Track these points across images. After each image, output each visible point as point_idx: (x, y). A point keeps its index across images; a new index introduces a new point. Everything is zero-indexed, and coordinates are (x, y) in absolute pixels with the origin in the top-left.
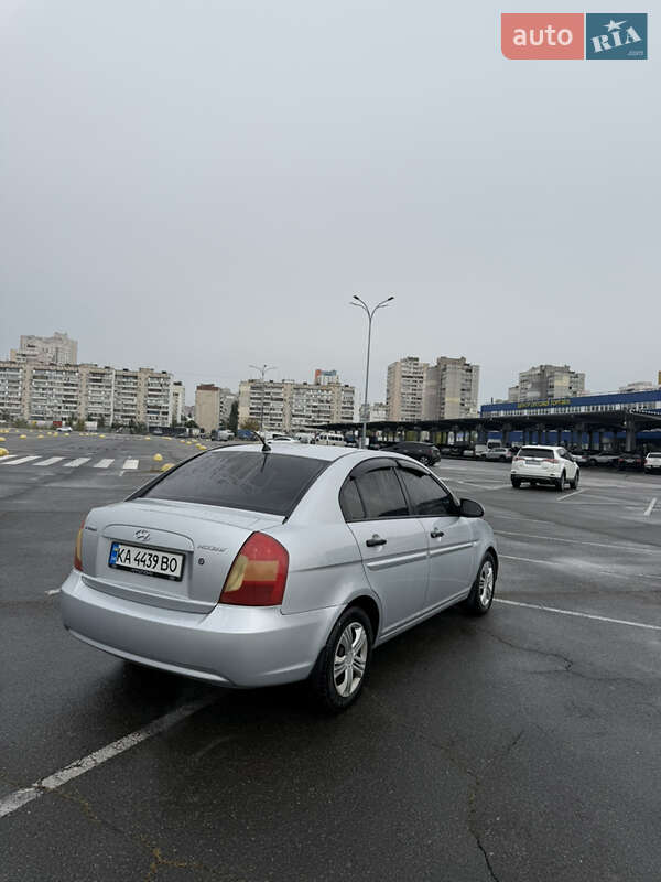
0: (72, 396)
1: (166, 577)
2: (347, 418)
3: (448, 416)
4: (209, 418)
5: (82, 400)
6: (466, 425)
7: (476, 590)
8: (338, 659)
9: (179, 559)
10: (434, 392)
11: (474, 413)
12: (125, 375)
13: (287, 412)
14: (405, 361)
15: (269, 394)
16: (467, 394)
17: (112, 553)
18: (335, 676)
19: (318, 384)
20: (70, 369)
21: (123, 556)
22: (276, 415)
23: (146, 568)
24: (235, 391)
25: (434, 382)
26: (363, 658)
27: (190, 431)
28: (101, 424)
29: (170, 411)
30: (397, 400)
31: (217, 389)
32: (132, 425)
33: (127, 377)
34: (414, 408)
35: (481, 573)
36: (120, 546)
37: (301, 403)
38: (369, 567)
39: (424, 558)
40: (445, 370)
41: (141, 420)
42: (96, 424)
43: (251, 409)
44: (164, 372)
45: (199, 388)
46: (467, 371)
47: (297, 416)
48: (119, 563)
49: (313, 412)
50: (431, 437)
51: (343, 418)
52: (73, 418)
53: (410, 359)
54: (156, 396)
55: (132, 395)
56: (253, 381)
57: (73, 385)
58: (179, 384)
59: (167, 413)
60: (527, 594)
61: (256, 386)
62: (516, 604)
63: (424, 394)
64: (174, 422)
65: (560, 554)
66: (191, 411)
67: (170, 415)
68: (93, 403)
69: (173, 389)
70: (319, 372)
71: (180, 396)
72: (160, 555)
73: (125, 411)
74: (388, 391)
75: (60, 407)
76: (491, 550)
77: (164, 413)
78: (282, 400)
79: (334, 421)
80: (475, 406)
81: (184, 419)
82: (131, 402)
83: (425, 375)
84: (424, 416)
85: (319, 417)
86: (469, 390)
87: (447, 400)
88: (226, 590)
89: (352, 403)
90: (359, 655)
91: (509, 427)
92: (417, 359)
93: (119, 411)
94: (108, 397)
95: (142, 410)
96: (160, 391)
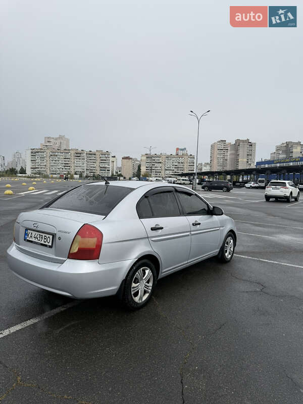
0: (68, 164)
1: (46, 246)
2: (191, 170)
3: (240, 167)
4: (128, 171)
5: (72, 165)
6: (248, 172)
8: (134, 285)
9: (51, 237)
10: (233, 156)
11: (253, 166)
12: (90, 154)
13: (163, 168)
14: (219, 142)
15: (154, 160)
16: (250, 157)
17: (26, 234)
18: (132, 293)
19: (178, 155)
20: (66, 151)
21: (30, 235)
22: (158, 170)
23: (38, 241)
24: (139, 159)
25: (233, 152)
26: (151, 284)
27: (119, 178)
28: (81, 176)
29: (110, 169)
30: (215, 161)
31: (131, 159)
32: (94, 176)
33: (91, 154)
34: (223, 165)
36: (29, 231)
37: (169, 164)
38: (152, 240)
39: (188, 235)
40: (239, 145)
41: (98, 173)
42: (78, 176)
43: (147, 167)
44: (107, 152)
45: (123, 158)
46: (250, 145)
47: (168, 170)
48: (28, 239)
49: (175, 168)
50: (231, 178)
51: (189, 170)
52: (69, 174)
53: (222, 141)
54: (103, 163)
55: (94, 162)
56: (147, 154)
57: (68, 159)
58: (114, 157)
59: (109, 170)
60: (253, 252)
61: (149, 157)
63: (228, 158)
64: (113, 174)
66: (120, 170)
67: (110, 172)
68: (77, 166)
69: (111, 159)
70: (178, 149)
71: (115, 163)
72: (44, 235)
73: (91, 170)
74: (211, 157)
75: (63, 169)
76: (232, 231)
77: (108, 170)
78: (160, 163)
79: (185, 172)
80: (253, 162)
81: (117, 173)
82: (93, 166)
83: (229, 148)
84: (228, 168)
85: (178, 170)
86: (251, 155)
87: (239, 160)
88: (71, 252)
89: (194, 163)
90: (148, 282)
91: (269, 172)
92: (225, 141)
93: (88, 170)
94: (83, 164)
95: (98, 169)
96: (105, 160)
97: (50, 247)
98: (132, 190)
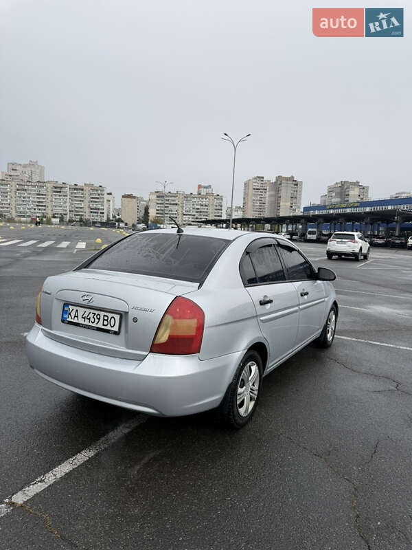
0: (42, 202)
1: (107, 331)
2: (218, 216)
3: (282, 214)
4: (131, 216)
5: (49, 204)
6: (294, 220)
7: (325, 331)
8: (240, 390)
9: (117, 317)
10: (273, 199)
11: (299, 212)
12: (76, 188)
13: (180, 212)
14: (255, 178)
15: (168, 200)
16: (294, 200)
17: (64, 312)
18: (238, 403)
19: (200, 194)
20: (40, 184)
21: (73, 314)
22: (173, 214)
23: (91, 324)
24: (146, 199)
25: (273, 193)
26: (256, 387)
27: (119, 225)
28: (62, 220)
29: (105, 211)
30: (250, 204)
31: (135, 197)
32: (81, 220)
33: (77, 189)
34: (261, 210)
35: (329, 320)
36: (70, 307)
37: (188, 207)
39: (296, 311)
40: (280, 184)
41: (87, 217)
42: (58, 220)
43: (157, 210)
44: (101, 186)
45: (123, 197)
46: (295, 185)
47: (186, 215)
48: (70, 319)
49: (196, 212)
50: (271, 227)
51: (216, 216)
52: (44, 216)
53: (259, 177)
54: (96, 202)
55: (80, 201)
56: (157, 192)
57: (42, 195)
58: (110, 194)
59: (103, 213)
61: (160, 195)
62: (349, 338)
63: (267, 200)
64: (108, 218)
65: (370, 303)
66: (119, 212)
67: (105, 215)
68: (56, 206)
69: (106, 197)
70: (200, 187)
71: (111, 201)
72: (102, 314)
73: (76, 211)
74: (244, 198)
75: (35, 209)
77: (101, 213)
78: (176, 204)
79: (211, 218)
80: (299, 207)
81: (114, 217)
82: (80, 206)
83: (268, 188)
84: (267, 215)
85: (200, 215)
86: (296, 198)
87: (281, 204)
88: (156, 342)
89: (221, 206)
90: (253, 385)
91: (321, 220)
92: (263, 178)
93: (73, 211)
94: (65, 202)
95: (88, 210)
96: (98, 198)
97: (116, 333)
98: (228, 242)
